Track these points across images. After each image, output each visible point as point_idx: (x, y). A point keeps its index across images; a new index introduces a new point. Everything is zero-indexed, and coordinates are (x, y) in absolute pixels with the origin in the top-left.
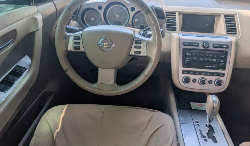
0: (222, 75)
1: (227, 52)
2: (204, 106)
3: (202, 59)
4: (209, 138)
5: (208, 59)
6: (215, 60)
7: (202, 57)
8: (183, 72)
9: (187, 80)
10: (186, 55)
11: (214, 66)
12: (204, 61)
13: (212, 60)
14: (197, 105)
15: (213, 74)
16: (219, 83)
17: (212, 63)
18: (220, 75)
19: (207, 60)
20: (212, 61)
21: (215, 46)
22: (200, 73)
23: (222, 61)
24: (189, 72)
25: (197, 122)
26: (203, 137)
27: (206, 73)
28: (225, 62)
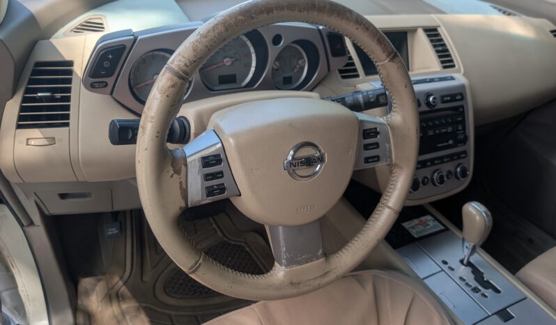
0: (464, 155)
1: (462, 107)
3: (431, 133)
4: (486, 288)
5: (440, 130)
6: (450, 129)
7: (431, 128)
11: (451, 142)
12: (435, 135)
13: (445, 130)
14: (416, 225)
15: (451, 158)
16: (464, 174)
17: (446, 137)
18: (462, 156)
19: (438, 132)
20: (447, 133)
21: (444, 99)
22: (433, 162)
23: (460, 127)
25: (445, 263)
26: (475, 290)
27: (441, 160)
28: (464, 129)
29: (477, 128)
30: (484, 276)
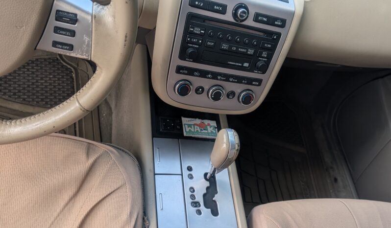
0: (257, 83)
1: (279, 35)
2: (208, 127)
3: (225, 46)
4: (206, 206)
5: (237, 48)
6: (251, 52)
7: (228, 41)
8: (179, 69)
9: (184, 90)
10: (192, 33)
11: (246, 65)
12: (229, 51)
13: (245, 51)
14: (194, 125)
15: (239, 80)
16: (247, 100)
17: (245, 57)
18: (254, 83)
19: (235, 49)
20: (245, 54)
21: (260, 18)
22: (215, 76)
23: (264, 54)
24: (191, 72)
25: (190, 169)
26: (196, 204)
27: (227, 78)
28: (270, 58)
29: (288, 60)
30: (216, 195)
